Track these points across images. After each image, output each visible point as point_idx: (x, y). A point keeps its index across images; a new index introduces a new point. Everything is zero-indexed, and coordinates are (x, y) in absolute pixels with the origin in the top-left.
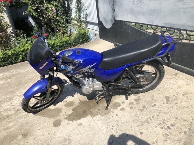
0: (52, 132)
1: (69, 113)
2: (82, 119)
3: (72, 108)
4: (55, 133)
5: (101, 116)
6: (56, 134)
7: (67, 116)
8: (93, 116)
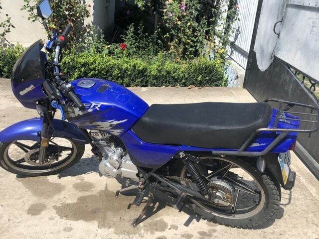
0: (15, 220)
1: (69, 201)
2: (80, 221)
3: (81, 194)
4: (19, 224)
5: (115, 233)
6: (19, 226)
7: (61, 205)
8: (102, 225)
